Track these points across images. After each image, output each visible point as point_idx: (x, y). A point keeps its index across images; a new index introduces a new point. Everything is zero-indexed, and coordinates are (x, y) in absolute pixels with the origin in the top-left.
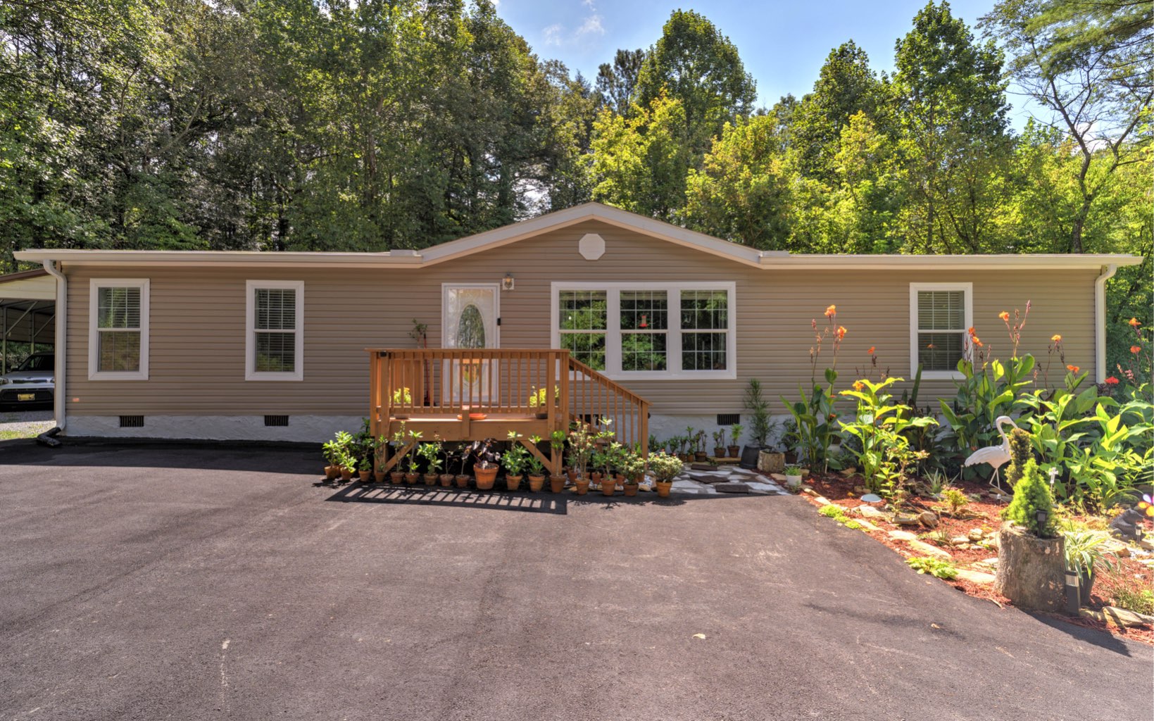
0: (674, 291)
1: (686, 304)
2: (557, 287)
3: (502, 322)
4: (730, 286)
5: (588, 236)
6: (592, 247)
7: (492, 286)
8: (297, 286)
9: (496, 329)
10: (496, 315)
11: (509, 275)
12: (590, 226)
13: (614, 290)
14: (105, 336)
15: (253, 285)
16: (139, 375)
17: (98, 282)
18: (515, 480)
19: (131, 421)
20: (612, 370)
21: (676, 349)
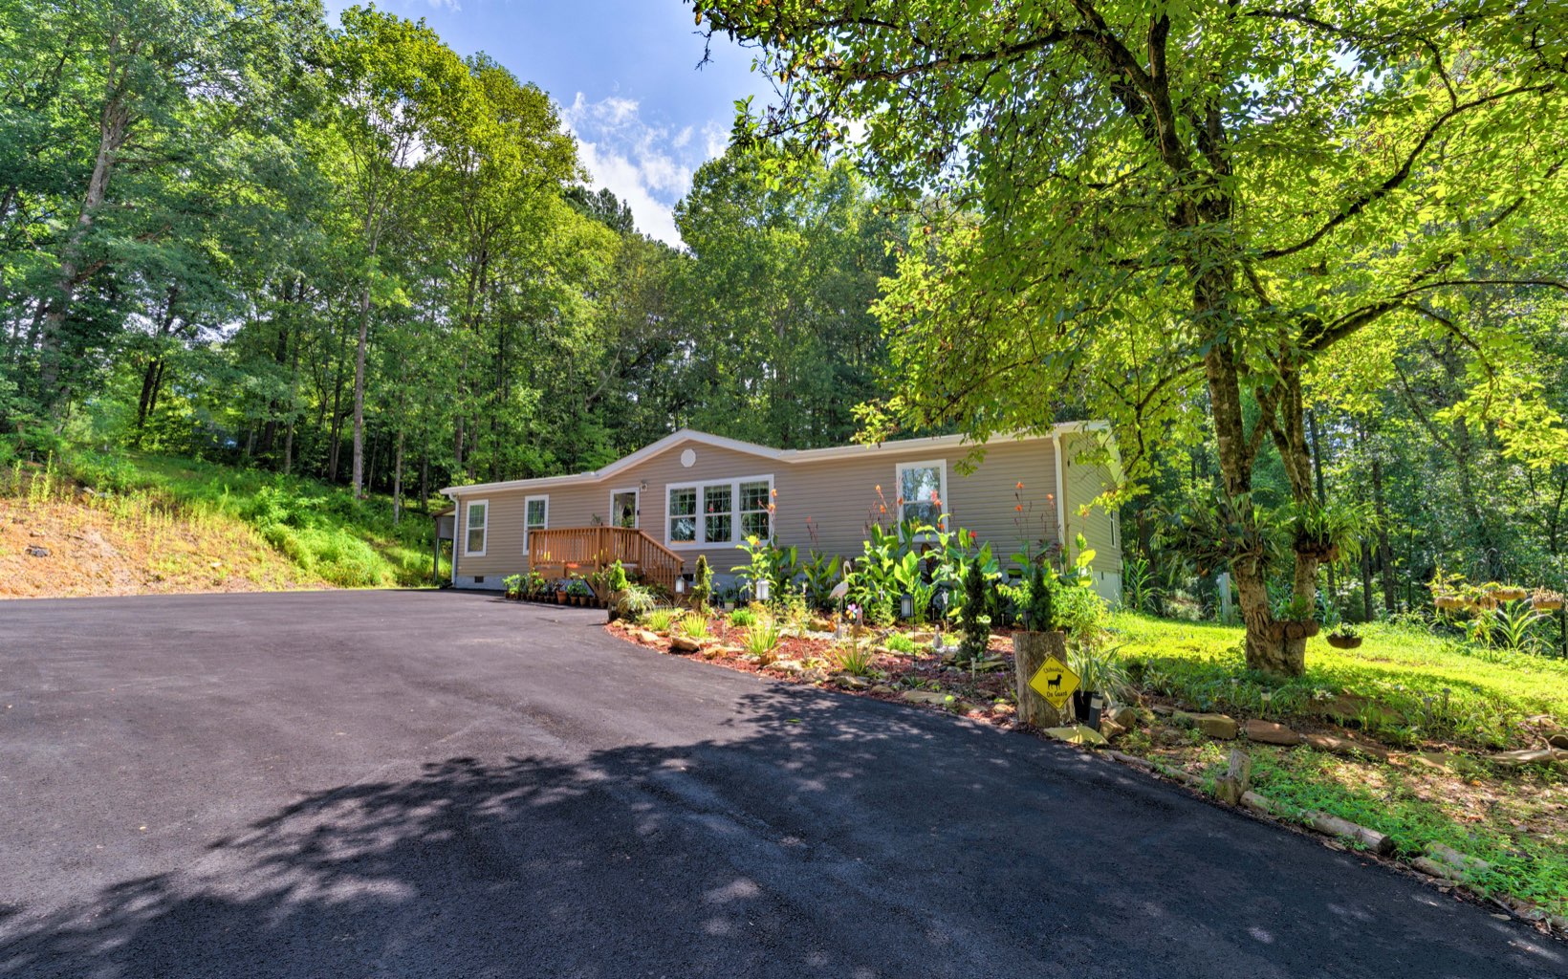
0: (735, 484)
1: (744, 493)
2: (669, 487)
3: (641, 512)
4: (770, 478)
5: (686, 451)
6: (688, 458)
7: (636, 490)
8: (546, 498)
9: (637, 517)
10: (637, 508)
11: (643, 482)
12: (689, 444)
13: (699, 487)
14: (471, 532)
15: (528, 499)
16: (483, 553)
17: (470, 503)
18: (573, 599)
19: (479, 579)
20: (700, 543)
21: (736, 526)
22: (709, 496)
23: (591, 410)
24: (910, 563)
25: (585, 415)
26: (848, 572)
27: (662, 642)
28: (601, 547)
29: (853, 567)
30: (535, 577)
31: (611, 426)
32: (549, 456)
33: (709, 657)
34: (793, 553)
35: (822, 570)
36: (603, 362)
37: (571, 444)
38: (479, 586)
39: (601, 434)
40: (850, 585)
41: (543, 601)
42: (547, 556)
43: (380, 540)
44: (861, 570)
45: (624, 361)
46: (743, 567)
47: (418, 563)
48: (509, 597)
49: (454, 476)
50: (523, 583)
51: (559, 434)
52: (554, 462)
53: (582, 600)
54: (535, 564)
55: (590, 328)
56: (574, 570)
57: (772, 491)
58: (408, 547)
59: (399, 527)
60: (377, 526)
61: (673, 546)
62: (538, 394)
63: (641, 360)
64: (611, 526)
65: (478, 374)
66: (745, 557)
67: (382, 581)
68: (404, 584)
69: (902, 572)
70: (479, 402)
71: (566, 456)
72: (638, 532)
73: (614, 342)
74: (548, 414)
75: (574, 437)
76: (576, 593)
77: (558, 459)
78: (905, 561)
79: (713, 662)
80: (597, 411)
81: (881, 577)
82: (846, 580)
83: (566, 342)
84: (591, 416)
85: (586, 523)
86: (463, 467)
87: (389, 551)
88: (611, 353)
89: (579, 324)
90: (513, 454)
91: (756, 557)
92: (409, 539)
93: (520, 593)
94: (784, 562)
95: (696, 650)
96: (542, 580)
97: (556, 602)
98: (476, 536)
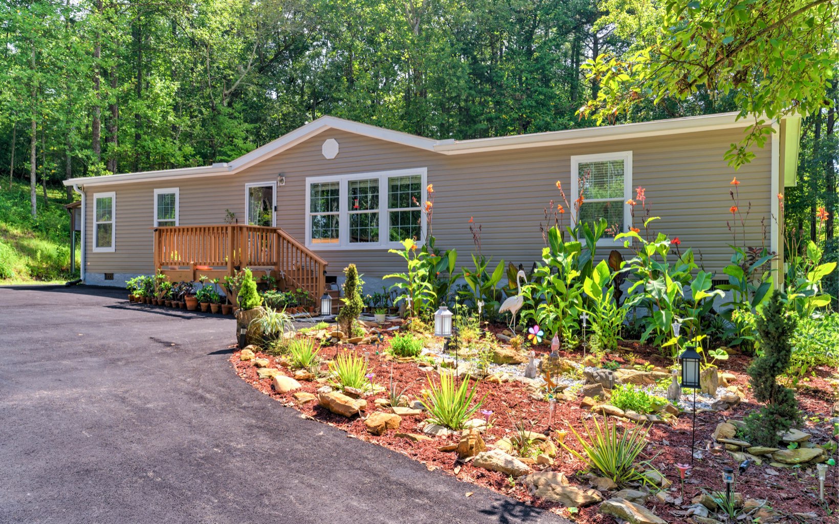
0: (383, 178)
1: (393, 188)
2: (310, 181)
3: (279, 208)
4: (422, 172)
5: (328, 141)
6: (330, 149)
7: (272, 183)
8: (175, 191)
9: (274, 214)
10: (274, 204)
11: (280, 175)
12: (331, 133)
13: (343, 181)
14: (99, 226)
15: (157, 192)
16: (112, 249)
17: (97, 196)
18: (203, 305)
19: (109, 276)
20: (343, 242)
21: (384, 226)
22: (354, 191)
23: (230, 105)
24: (601, 275)
25: (225, 109)
26: (522, 282)
27: (304, 396)
28: (233, 248)
29: (530, 278)
30: (161, 280)
31: (252, 122)
32: (188, 149)
33: (376, 432)
34: (452, 259)
35: (485, 278)
36: (242, 58)
37: (211, 138)
38: (108, 283)
39: (240, 128)
40: (525, 299)
41: (170, 307)
42: (175, 256)
43: (16, 231)
44: (539, 280)
45: (262, 58)
46: (398, 275)
47: (55, 254)
48: (133, 300)
49: (91, 168)
50: (148, 285)
51: (198, 127)
52: (194, 156)
53: (213, 307)
54: (162, 264)
55: (227, 19)
56: (204, 272)
57: (426, 188)
58: (47, 238)
59: (36, 217)
60: (12, 217)
61: (314, 245)
62: (176, 86)
63: (278, 57)
64: (247, 223)
65: (111, 63)
66: (400, 264)
67: (14, 274)
68: (39, 277)
69: (594, 286)
70: (113, 93)
71: (208, 150)
72: (275, 231)
73: (252, 36)
74: (188, 108)
75: (213, 131)
76: (207, 298)
77: (199, 153)
78: (595, 274)
79: (381, 441)
80: (235, 105)
81: (563, 290)
82: (521, 294)
83: (202, 33)
84: (230, 110)
85: (219, 220)
86: (102, 159)
87: (25, 243)
88: (249, 47)
89: (214, 13)
90: (152, 146)
91: (412, 263)
92: (47, 231)
93: (145, 296)
94: (441, 267)
95: (355, 416)
96: (168, 283)
97: (184, 308)
98: (104, 229)
